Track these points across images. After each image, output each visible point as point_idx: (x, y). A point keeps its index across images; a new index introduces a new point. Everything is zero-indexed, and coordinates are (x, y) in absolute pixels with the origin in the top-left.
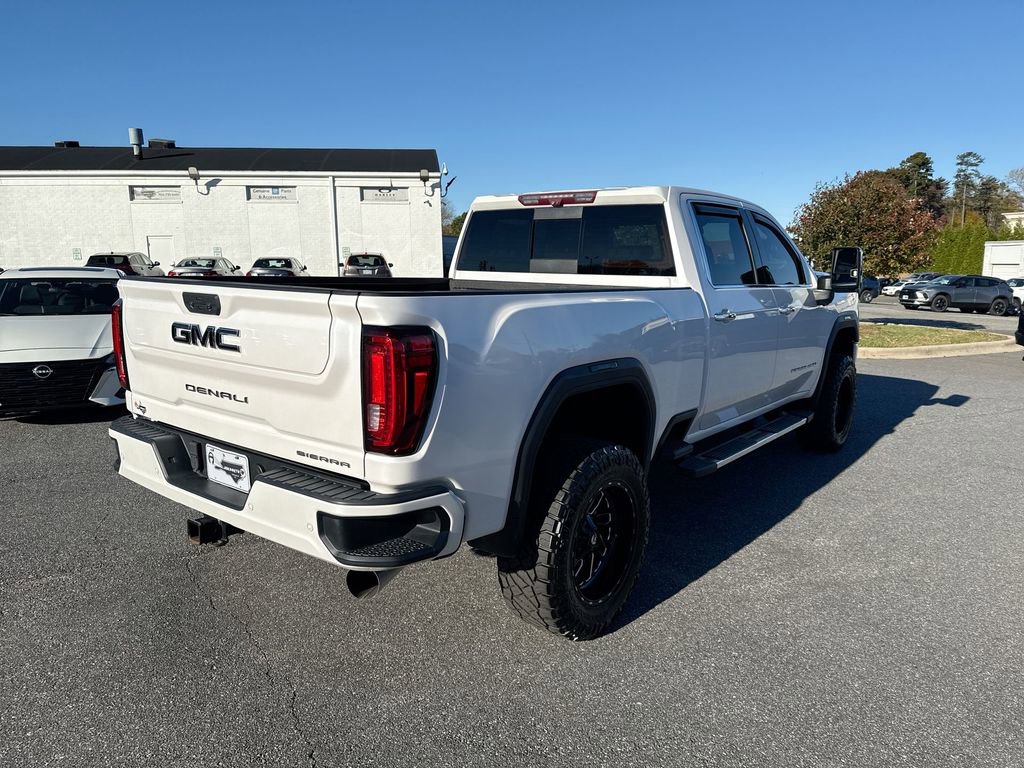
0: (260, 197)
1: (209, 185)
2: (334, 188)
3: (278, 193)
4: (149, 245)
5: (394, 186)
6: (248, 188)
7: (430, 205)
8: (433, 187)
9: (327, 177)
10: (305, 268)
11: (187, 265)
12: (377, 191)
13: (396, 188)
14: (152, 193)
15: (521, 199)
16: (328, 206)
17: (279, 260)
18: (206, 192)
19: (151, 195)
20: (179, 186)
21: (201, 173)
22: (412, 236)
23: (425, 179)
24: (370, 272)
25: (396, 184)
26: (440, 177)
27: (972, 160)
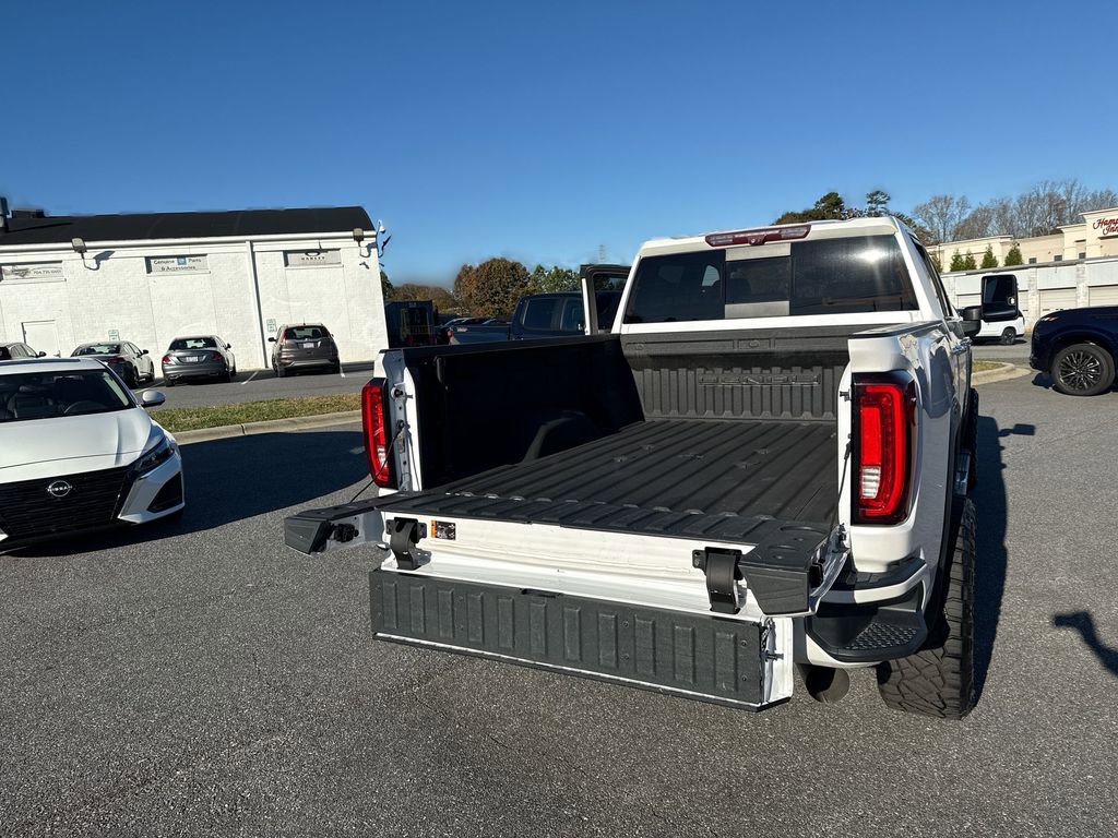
0: (163, 269)
1: (98, 259)
2: (253, 253)
3: (185, 263)
4: (24, 333)
5: (323, 247)
6: (148, 259)
7: (367, 267)
8: (369, 247)
9: (244, 242)
10: (229, 346)
11: (82, 353)
12: (303, 255)
13: (326, 251)
14: (26, 271)
15: (708, 240)
16: (246, 275)
17: (197, 340)
18: (95, 266)
19: (24, 273)
20: (60, 262)
21: (88, 244)
22: (348, 302)
23: (359, 239)
24: (312, 345)
25: (325, 245)
26: (375, 236)
27: (881, 198)
